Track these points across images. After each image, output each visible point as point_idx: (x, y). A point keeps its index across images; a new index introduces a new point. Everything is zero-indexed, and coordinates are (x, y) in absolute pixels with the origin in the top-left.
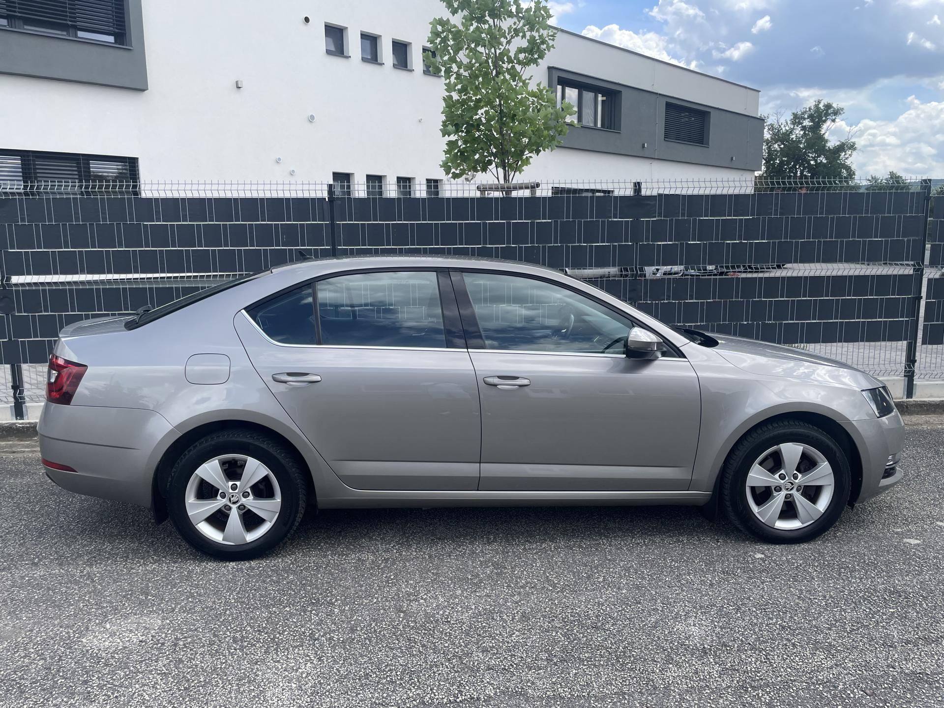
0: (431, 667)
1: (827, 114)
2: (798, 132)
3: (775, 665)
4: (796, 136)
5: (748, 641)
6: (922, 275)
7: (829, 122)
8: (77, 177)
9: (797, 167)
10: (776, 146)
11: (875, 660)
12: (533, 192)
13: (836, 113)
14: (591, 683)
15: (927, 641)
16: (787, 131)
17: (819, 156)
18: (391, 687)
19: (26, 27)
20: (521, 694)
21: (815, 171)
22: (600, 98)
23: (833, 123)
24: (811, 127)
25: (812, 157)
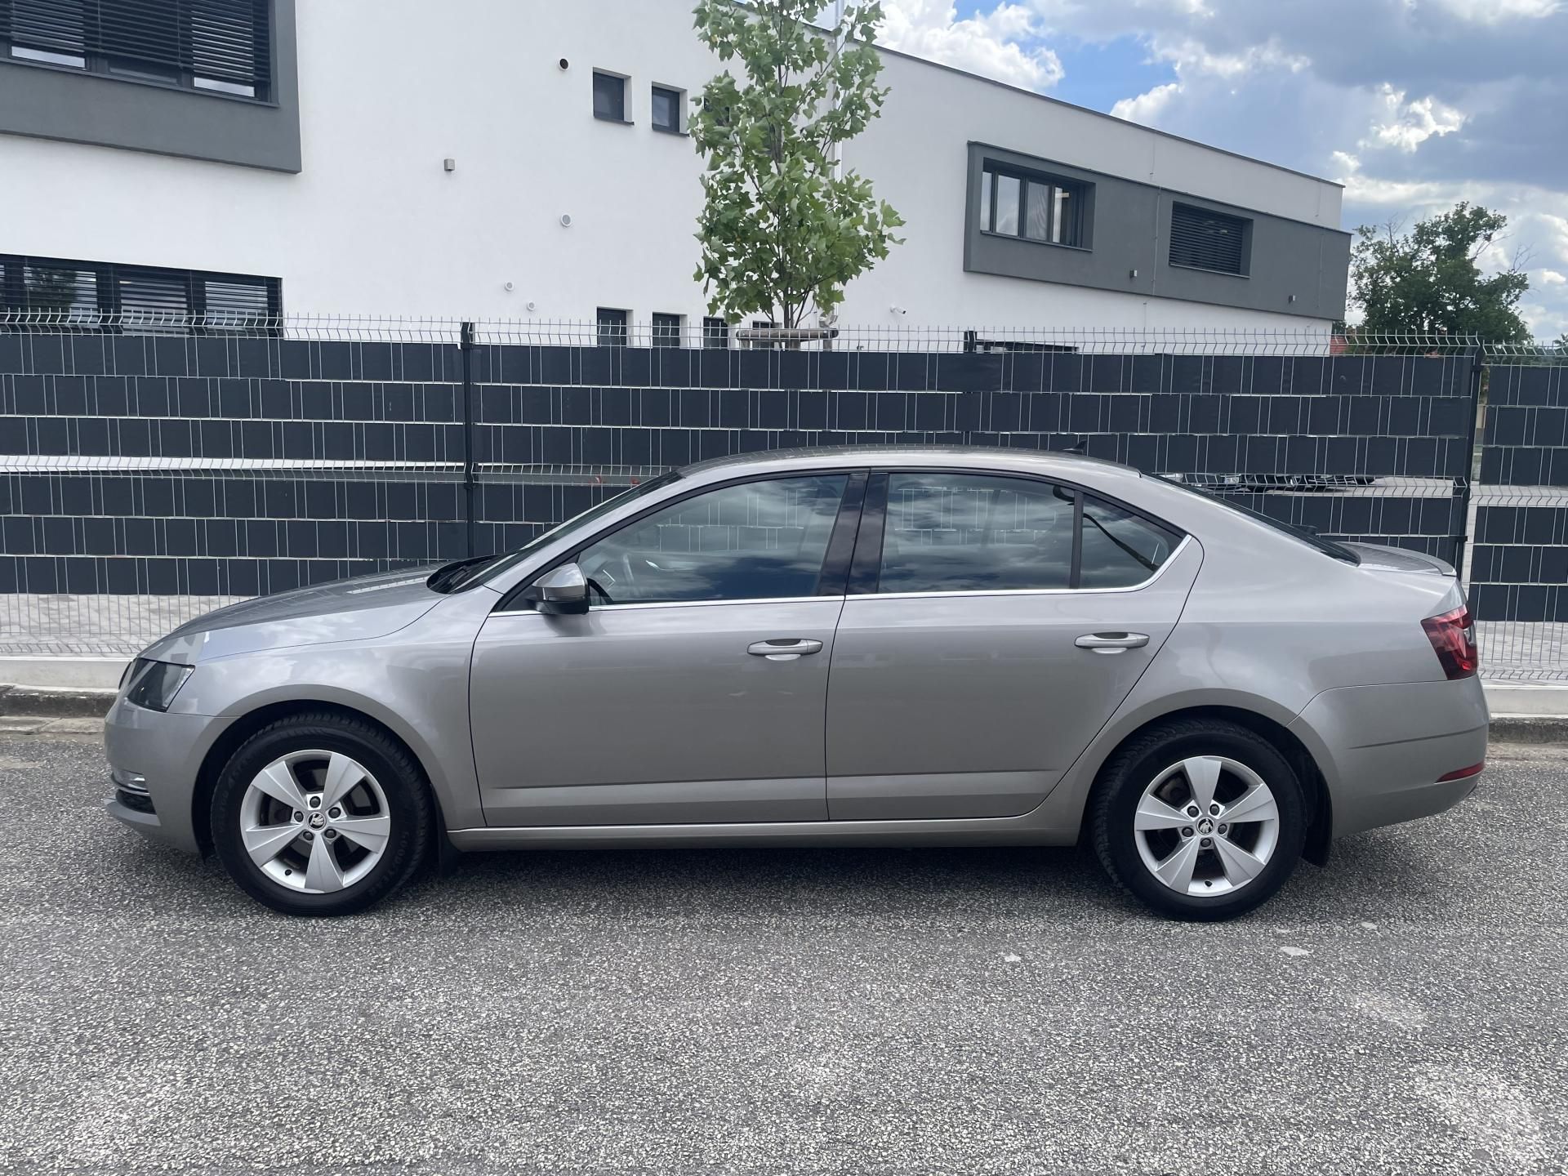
0: (356, 1105)
1: (1477, 227)
2: (1427, 255)
3: (921, 1140)
4: (1423, 264)
5: (899, 1097)
6: (1467, 499)
7: (1480, 240)
8: (185, 306)
9: (1424, 315)
10: (1388, 280)
11: (1100, 1145)
12: (828, 344)
13: (1494, 224)
14: (598, 1148)
15: (1211, 1120)
16: (1406, 254)
17: (1462, 298)
18: (272, 1133)
19: (113, 70)
20: (475, 1159)
21: (1454, 323)
22: (1059, 194)
23: (1487, 243)
24: (1449, 248)
25: (1449, 298)
